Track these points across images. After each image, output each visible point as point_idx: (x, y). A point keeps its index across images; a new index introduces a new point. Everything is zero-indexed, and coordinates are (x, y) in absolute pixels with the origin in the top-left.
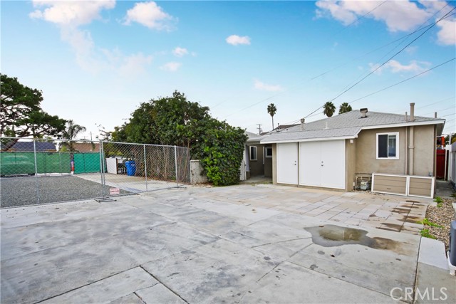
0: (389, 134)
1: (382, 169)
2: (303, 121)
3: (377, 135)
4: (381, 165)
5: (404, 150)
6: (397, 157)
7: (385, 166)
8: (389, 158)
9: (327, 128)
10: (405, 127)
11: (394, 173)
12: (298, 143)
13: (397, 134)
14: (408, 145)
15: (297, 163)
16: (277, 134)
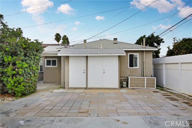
0: (134, 54)
1: (131, 74)
2: (85, 41)
3: (129, 54)
4: (131, 72)
5: (141, 63)
6: (138, 67)
7: (132, 72)
8: (134, 68)
9: (101, 48)
10: (141, 51)
11: (136, 76)
12: (87, 57)
13: (138, 54)
14: (143, 60)
15: (85, 71)
16: (65, 49)
